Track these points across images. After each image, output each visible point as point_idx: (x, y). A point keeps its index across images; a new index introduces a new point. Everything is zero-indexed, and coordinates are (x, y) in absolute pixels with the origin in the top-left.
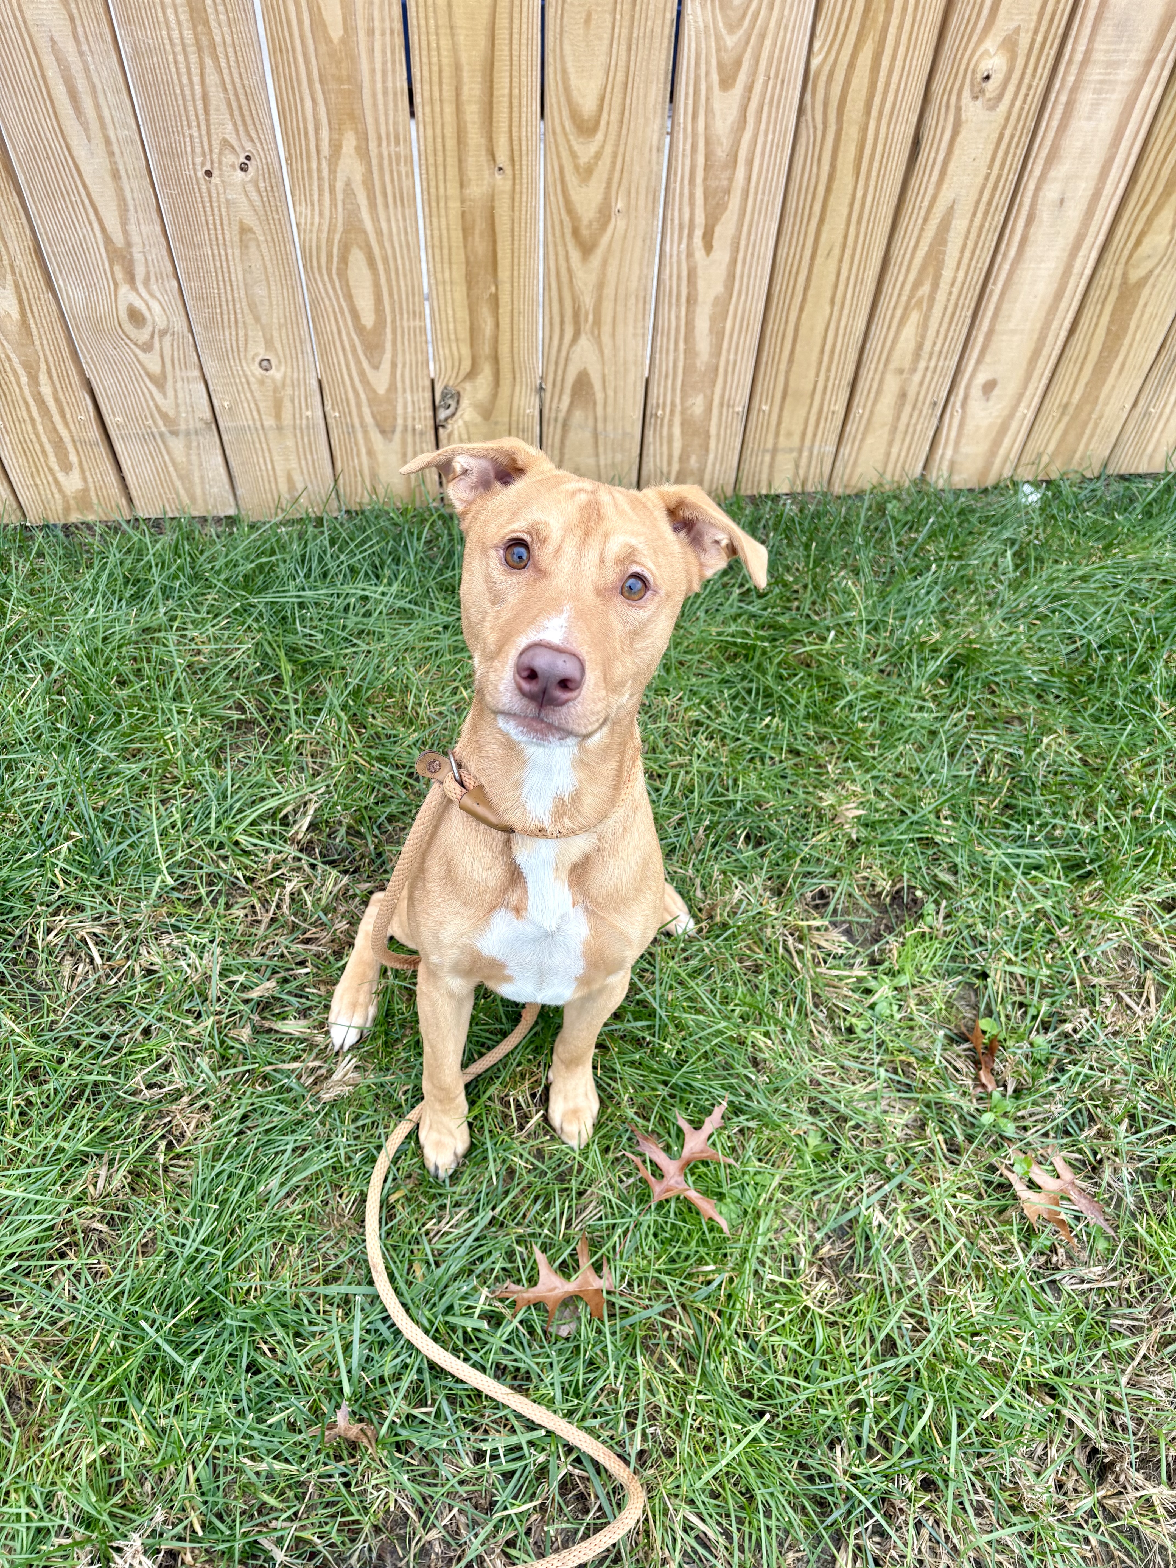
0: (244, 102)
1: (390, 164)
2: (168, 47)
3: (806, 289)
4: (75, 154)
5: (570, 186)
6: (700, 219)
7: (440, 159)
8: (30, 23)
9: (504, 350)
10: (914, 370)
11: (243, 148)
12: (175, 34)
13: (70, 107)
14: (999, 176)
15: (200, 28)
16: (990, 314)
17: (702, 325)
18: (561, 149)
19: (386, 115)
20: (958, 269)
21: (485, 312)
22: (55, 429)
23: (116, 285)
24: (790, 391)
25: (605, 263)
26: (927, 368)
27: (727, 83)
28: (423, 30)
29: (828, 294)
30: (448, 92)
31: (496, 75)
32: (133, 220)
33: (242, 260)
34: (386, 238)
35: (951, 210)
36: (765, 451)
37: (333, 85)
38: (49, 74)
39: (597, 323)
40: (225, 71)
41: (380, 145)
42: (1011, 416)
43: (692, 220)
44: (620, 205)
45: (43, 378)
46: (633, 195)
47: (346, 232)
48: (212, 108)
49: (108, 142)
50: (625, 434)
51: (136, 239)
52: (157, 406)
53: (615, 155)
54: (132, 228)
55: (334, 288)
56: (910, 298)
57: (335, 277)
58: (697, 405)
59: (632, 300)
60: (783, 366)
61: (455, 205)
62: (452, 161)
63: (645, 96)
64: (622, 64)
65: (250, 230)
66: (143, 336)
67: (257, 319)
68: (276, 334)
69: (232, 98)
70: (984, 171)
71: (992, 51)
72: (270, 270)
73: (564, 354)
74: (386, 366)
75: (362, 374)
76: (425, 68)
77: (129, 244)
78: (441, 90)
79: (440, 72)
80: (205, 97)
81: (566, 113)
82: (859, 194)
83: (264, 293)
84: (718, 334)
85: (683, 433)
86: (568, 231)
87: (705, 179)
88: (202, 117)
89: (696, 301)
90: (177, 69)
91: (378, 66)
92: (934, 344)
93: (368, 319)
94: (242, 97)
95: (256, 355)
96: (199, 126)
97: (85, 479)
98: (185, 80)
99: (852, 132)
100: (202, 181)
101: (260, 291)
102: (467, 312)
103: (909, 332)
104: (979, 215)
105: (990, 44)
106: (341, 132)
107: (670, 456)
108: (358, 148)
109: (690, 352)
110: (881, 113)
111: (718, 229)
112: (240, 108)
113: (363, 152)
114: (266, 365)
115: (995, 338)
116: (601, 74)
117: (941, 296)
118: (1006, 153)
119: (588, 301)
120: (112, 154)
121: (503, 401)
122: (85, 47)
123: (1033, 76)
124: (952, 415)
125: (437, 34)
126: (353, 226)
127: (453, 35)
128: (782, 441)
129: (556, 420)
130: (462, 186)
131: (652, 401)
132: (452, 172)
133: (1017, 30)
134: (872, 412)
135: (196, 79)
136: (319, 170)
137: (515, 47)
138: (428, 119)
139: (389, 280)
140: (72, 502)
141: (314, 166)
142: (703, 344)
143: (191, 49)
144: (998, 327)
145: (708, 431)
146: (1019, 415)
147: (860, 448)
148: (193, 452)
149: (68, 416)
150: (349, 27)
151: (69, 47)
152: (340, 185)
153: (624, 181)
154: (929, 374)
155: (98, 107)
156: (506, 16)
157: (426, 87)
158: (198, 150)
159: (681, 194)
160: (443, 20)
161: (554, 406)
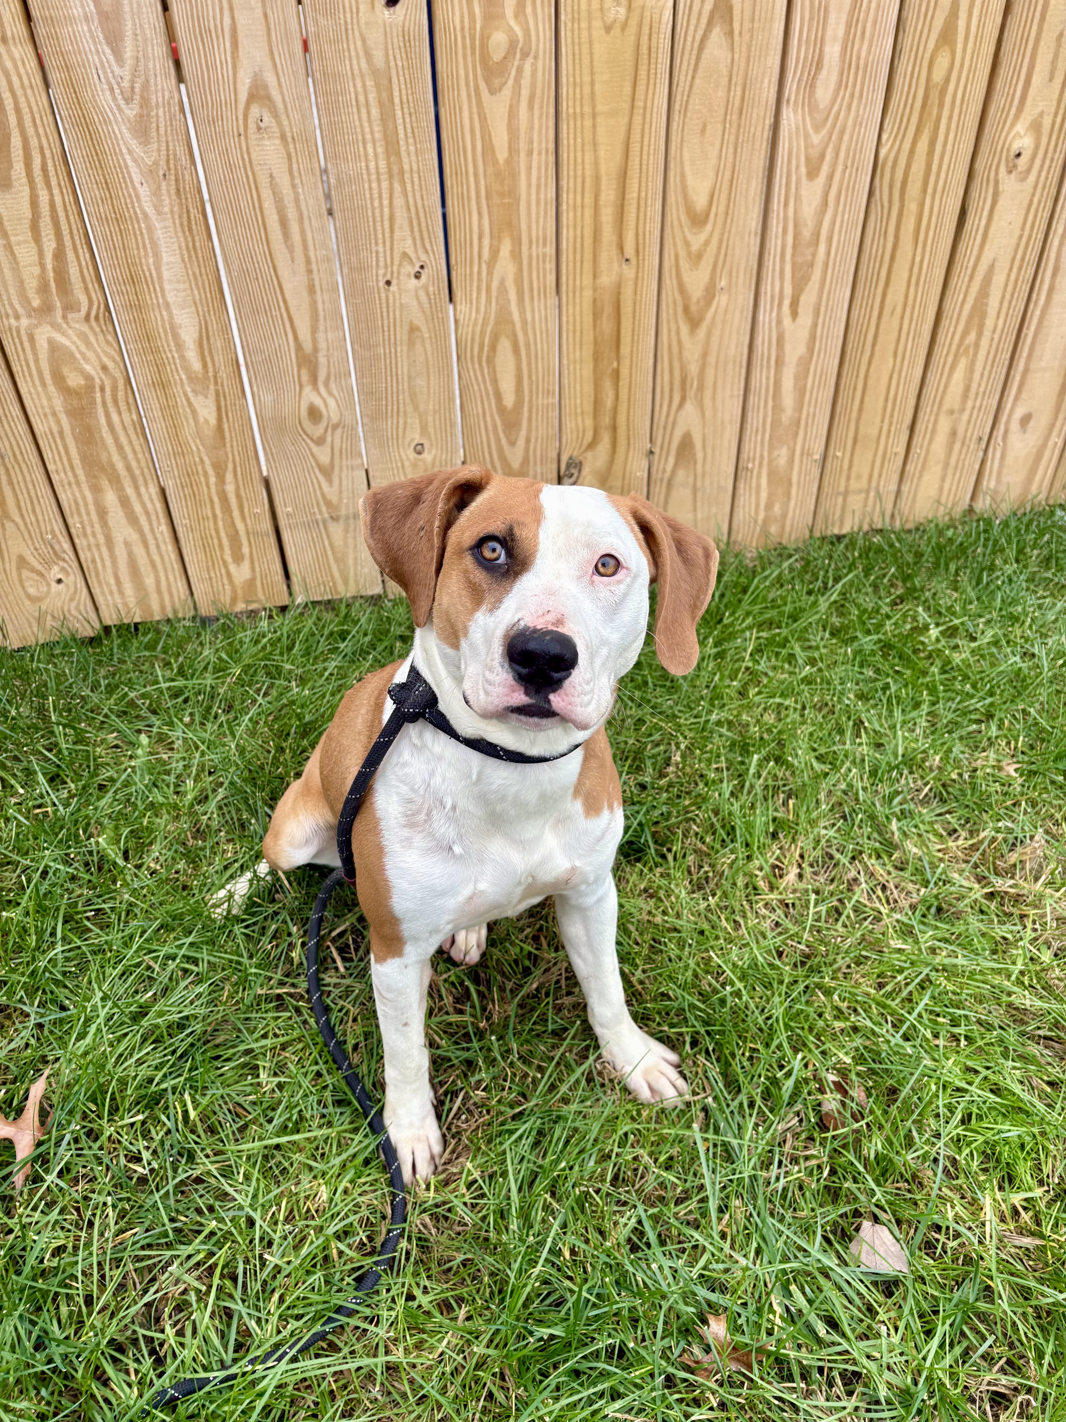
0: (423, 220)
1: (538, 263)
2: (365, 176)
3: (874, 344)
4: (280, 273)
5: (683, 270)
6: (788, 290)
7: (578, 256)
8: (254, 162)
9: (622, 418)
10: (962, 410)
11: (419, 259)
12: (372, 165)
13: (280, 233)
14: (1030, 237)
15: (393, 159)
16: (1025, 355)
17: (788, 383)
18: (677, 240)
19: (537, 222)
20: (998, 317)
21: (608, 385)
22: (233, 524)
23: (301, 386)
24: (860, 438)
25: (709, 334)
26: (973, 408)
27: (812, 174)
28: (572, 148)
29: (892, 348)
30: (589, 200)
31: (628, 181)
32: (321, 328)
33: (408, 357)
34: (529, 327)
35: (992, 267)
36: (838, 494)
37: (496, 200)
38: (266, 205)
39: (701, 388)
40: (410, 194)
41: (530, 248)
42: (1044, 445)
43: (781, 292)
44: (723, 283)
45: (229, 477)
46: (734, 274)
47: (496, 324)
48: (396, 227)
49: (308, 262)
50: (720, 487)
51: (322, 344)
52: (323, 494)
53: (721, 241)
54: (321, 336)
55: (483, 375)
56: (959, 346)
57: (484, 364)
58: (782, 455)
59: (730, 366)
60: (854, 415)
61: (588, 293)
62: (588, 256)
63: (747, 191)
64: (729, 165)
65: (418, 329)
66: (318, 431)
67: (416, 408)
68: (430, 420)
69: (414, 216)
70: (1017, 232)
71: (1022, 132)
72: (431, 363)
73: (671, 419)
74: (521, 442)
75: (501, 451)
76: (572, 181)
77: (316, 350)
78: (583, 198)
79: (583, 182)
80: (392, 218)
81: (682, 209)
82: (918, 259)
83: (424, 383)
84: (801, 391)
85: (770, 483)
86: (680, 310)
87: (793, 255)
88: (387, 235)
89: (783, 362)
90: (371, 194)
91: (534, 181)
92: (980, 385)
93: (509, 400)
94: (422, 215)
95: (412, 440)
96: (384, 243)
97: (253, 569)
98: (376, 204)
99: (912, 207)
100: (382, 290)
101: (421, 382)
102: (592, 387)
103: (959, 375)
104: (1015, 270)
105: (1020, 127)
106: (500, 239)
107: (757, 505)
108: (512, 252)
109: (778, 408)
110: (935, 190)
111: (803, 299)
112: (419, 224)
113: (516, 255)
114: (419, 448)
115: (1029, 376)
116: (712, 175)
117: (984, 343)
118: (1035, 217)
119: (693, 369)
120: (310, 272)
121: (617, 467)
122: (297, 181)
123: (1055, 151)
124: (995, 449)
125: (583, 151)
126: (503, 318)
127: (595, 151)
128: (854, 485)
129: (662, 480)
130: (595, 276)
131: (744, 456)
132: (588, 265)
133: (1041, 114)
134: (928, 451)
135: (386, 202)
136: (479, 273)
137: (645, 157)
138: (571, 223)
139: (529, 364)
140: (240, 592)
141: (476, 269)
142: (788, 400)
143: (384, 177)
144: (1032, 367)
145: (790, 480)
146: (1051, 444)
147: (918, 485)
148: (350, 535)
149: (246, 510)
150: (513, 151)
151: (284, 182)
152: (495, 284)
153: (728, 264)
154: (975, 413)
155: (303, 232)
156: (639, 131)
157: (571, 196)
158: (382, 263)
159: (774, 270)
160: (588, 138)
161: (661, 468)
